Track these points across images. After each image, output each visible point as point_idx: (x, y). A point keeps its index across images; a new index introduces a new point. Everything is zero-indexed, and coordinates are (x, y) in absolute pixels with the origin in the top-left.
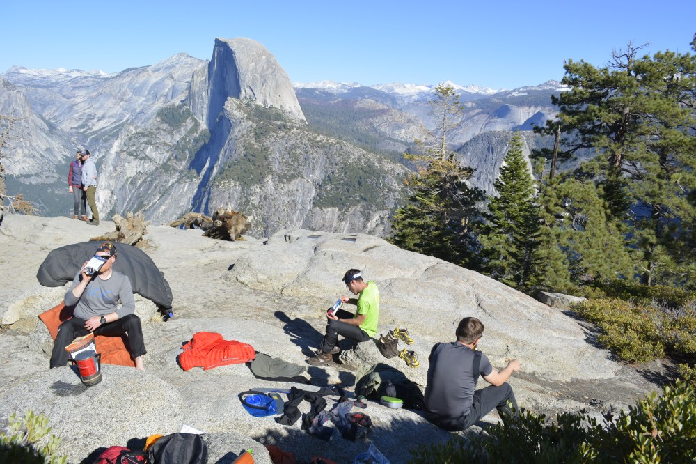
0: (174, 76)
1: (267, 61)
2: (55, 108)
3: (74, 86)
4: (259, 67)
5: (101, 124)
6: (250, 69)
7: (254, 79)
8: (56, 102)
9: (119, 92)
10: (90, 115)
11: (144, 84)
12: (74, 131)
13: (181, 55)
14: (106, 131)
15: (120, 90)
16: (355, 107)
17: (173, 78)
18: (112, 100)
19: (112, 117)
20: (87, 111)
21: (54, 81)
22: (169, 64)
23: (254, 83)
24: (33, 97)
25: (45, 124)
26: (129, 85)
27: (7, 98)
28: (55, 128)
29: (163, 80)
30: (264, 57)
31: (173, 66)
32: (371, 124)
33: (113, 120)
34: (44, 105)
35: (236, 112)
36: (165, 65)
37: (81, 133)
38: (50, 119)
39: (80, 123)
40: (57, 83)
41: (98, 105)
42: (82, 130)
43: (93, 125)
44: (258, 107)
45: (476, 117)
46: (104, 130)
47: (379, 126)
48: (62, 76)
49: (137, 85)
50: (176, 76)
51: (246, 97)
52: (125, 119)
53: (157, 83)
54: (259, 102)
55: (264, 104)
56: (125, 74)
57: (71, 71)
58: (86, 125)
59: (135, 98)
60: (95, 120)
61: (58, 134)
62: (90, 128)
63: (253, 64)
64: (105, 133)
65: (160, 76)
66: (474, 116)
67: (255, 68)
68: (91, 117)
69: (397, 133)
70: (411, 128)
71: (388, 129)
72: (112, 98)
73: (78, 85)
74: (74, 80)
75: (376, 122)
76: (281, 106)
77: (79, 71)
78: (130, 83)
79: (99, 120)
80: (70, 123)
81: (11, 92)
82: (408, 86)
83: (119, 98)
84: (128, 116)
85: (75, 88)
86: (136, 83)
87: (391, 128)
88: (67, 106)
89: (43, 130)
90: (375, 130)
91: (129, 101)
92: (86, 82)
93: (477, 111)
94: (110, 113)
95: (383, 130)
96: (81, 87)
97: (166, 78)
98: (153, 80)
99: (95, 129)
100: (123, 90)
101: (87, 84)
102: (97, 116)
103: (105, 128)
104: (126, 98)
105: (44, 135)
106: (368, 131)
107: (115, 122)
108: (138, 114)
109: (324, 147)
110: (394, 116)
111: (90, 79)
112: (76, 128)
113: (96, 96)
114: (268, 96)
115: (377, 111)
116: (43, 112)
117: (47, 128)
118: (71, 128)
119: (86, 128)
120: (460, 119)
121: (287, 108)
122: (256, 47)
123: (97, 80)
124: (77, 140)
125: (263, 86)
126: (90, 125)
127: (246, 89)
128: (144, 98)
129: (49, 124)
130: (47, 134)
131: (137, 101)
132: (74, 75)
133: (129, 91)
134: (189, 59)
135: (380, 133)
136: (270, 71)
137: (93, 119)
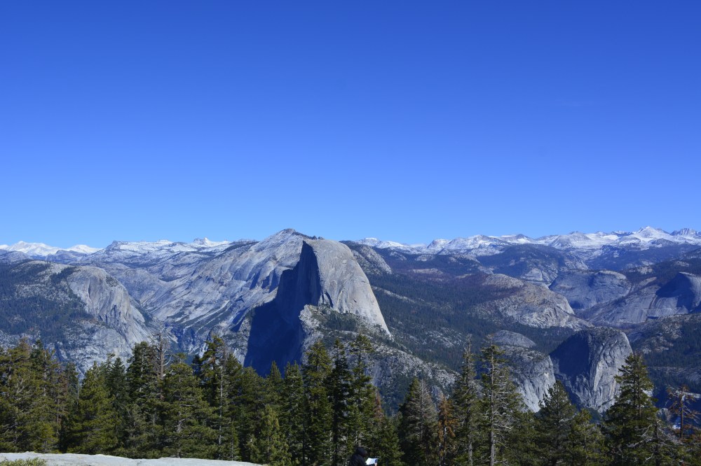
0: (277, 257)
1: (347, 266)
2: (153, 293)
3: (175, 263)
4: (339, 273)
5: (199, 312)
6: (330, 274)
7: (332, 285)
8: (155, 286)
9: (219, 275)
10: (188, 302)
11: (245, 266)
12: (170, 320)
13: (287, 231)
14: (202, 320)
15: (221, 273)
16: (483, 284)
17: (276, 260)
18: (211, 284)
19: (210, 303)
20: (185, 297)
21: (154, 257)
22: (273, 242)
23: (332, 289)
24: (132, 282)
25: (141, 315)
26: (230, 268)
27: (108, 294)
28: (151, 320)
29: (266, 261)
30: (345, 261)
31: (278, 245)
32: (496, 308)
33: (211, 307)
34: (142, 290)
35: (309, 322)
36: (270, 243)
37: (177, 322)
38: (146, 306)
39: (178, 311)
40: (158, 260)
41: (197, 289)
42: (179, 319)
43: (190, 313)
44: (333, 313)
45: (645, 290)
46: (201, 319)
47: (505, 309)
48: (163, 252)
49: (238, 267)
50: (279, 257)
51: (323, 304)
52: (223, 306)
53: (259, 265)
54: (336, 309)
55: (340, 310)
56: (228, 254)
57: (174, 245)
58: (183, 313)
59: (236, 282)
60: (193, 307)
61: (153, 326)
62: (187, 317)
63: (333, 269)
64: (201, 323)
65: (263, 256)
66: (644, 287)
67: (334, 274)
68: (188, 304)
69: (527, 317)
70: (546, 310)
71: (516, 313)
72: (211, 282)
73: (179, 262)
74: (175, 257)
75: (502, 304)
76: (357, 312)
77: (181, 244)
78: (232, 265)
79: (196, 308)
80: (167, 311)
81: (113, 288)
82: (591, 236)
83: (219, 283)
84: (227, 302)
85: (175, 266)
86: (238, 265)
87: (521, 312)
88: (165, 291)
89: (139, 322)
90: (499, 314)
91: (229, 285)
92: (188, 259)
93: (649, 280)
94: (208, 300)
95: (510, 314)
96: (182, 265)
97: (269, 259)
98: (256, 261)
99: (192, 317)
100: (223, 273)
101: (188, 260)
102: (195, 303)
103: (202, 316)
104: (226, 282)
105: (140, 328)
106: (490, 317)
107: (213, 310)
108: (237, 301)
109: (382, 358)
110: (525, 296)
111: (192, 255)
112: (173, 317)
113: (196, 280)
114: (344, 301)
115: (508, 290)
116: (141, 298)
117: (143, 320)
118: (168, 317)
119: (183, 316)
120: (628, 292)
121: (362, 314)
122: (339, 251)
123: (199, 255)
124: (172, 331)
125: (340, 291)
126: (187, 313)
127: (325, 295)
128: (245, 282)
129: (145, 316)
130: (143, 326)
131: (237, 285)
132: (176, 249)
133: (229, 274)
134: (295, 236)
135: (505, 319)
136: (349, 276)
137: (190, 306)
